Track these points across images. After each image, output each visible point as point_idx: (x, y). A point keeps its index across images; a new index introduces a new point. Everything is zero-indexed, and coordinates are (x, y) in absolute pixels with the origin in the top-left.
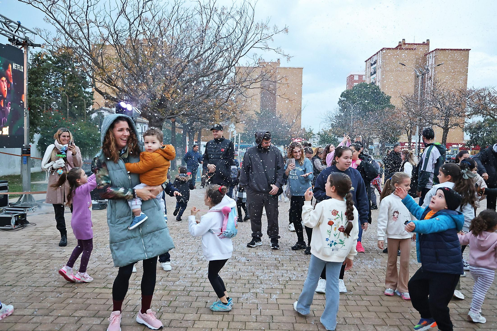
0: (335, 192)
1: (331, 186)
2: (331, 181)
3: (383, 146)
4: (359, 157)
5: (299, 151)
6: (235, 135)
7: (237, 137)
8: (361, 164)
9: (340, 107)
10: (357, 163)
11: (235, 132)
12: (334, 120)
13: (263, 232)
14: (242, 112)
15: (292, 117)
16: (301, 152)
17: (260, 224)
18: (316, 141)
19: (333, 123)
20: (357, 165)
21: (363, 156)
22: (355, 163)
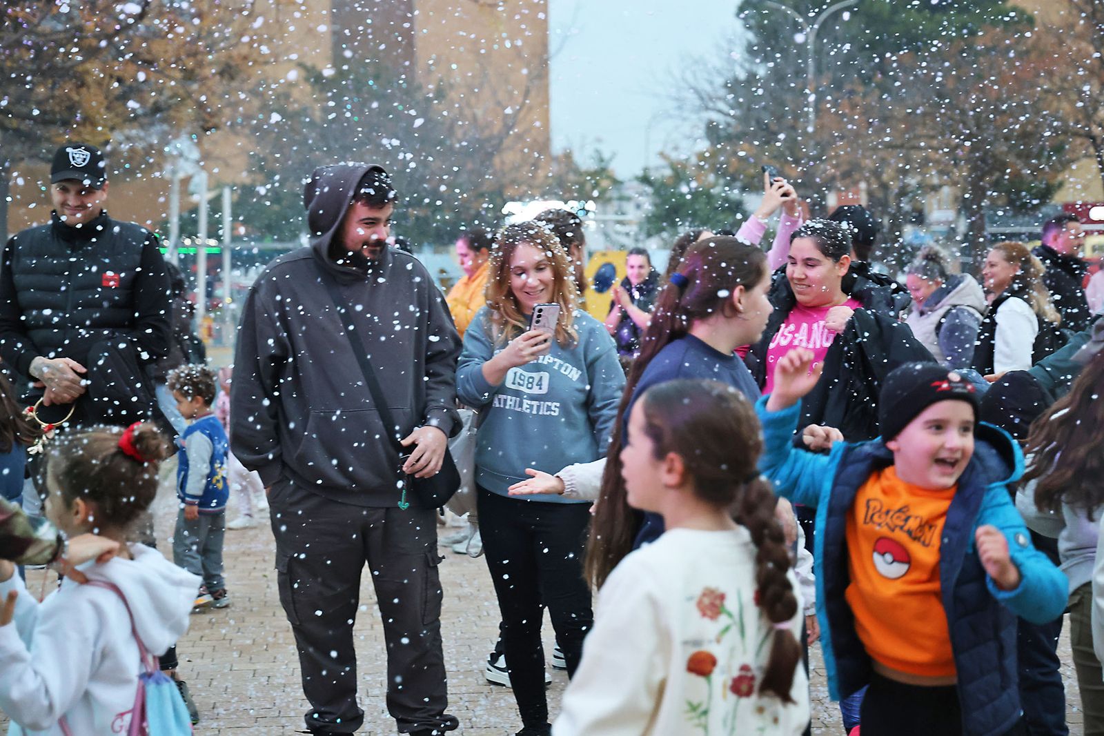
0: (680, 486)
1: (660, 453)
2: (653, 431)
3: (976, 228)
4: (845, 290)
5: (539, 268)
6: (202, 197)
7: (215, 205)
8: (850, 325)
9: (751, 36)
10: (831, 324)
11: (201, 180)
12: (721, 105)
13: (367, 701)
14: (228, 72)
15: (501, 96)
16: (548, 275)
17: (348, 657)
18: (633, 215)
19: (715, 116)
20: (831, 331)
21: (866, 283)
22: (822, 323)
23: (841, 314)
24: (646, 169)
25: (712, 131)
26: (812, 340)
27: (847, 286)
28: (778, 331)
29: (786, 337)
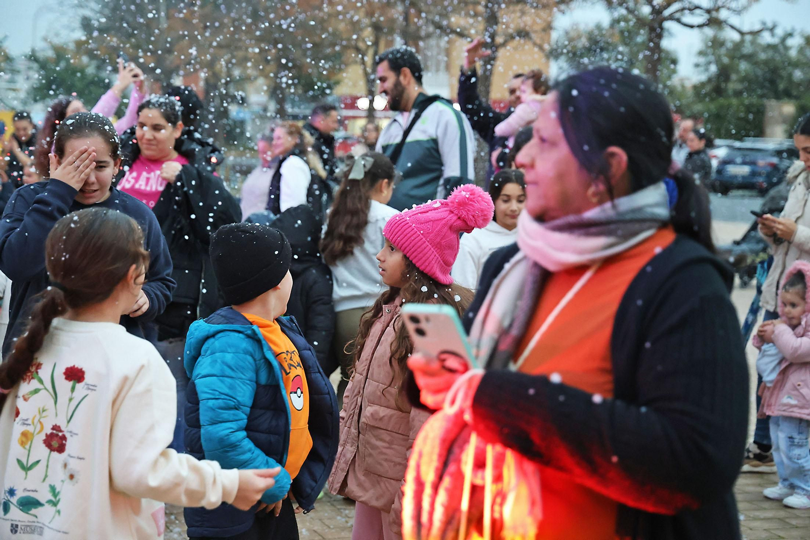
4: (177, 149)
8: (179, 177)
10: (165, 175)
12: (93, 5)
19: (88, 13)
20: (164, 179)
21: (191, 144)
22: (158, 172)
23: (173, 168)
24: (33, 51)
25: (86, 24)
26: (150, 184)
27: (178, 145)
28: (124, 176)
29: (129, 182)
